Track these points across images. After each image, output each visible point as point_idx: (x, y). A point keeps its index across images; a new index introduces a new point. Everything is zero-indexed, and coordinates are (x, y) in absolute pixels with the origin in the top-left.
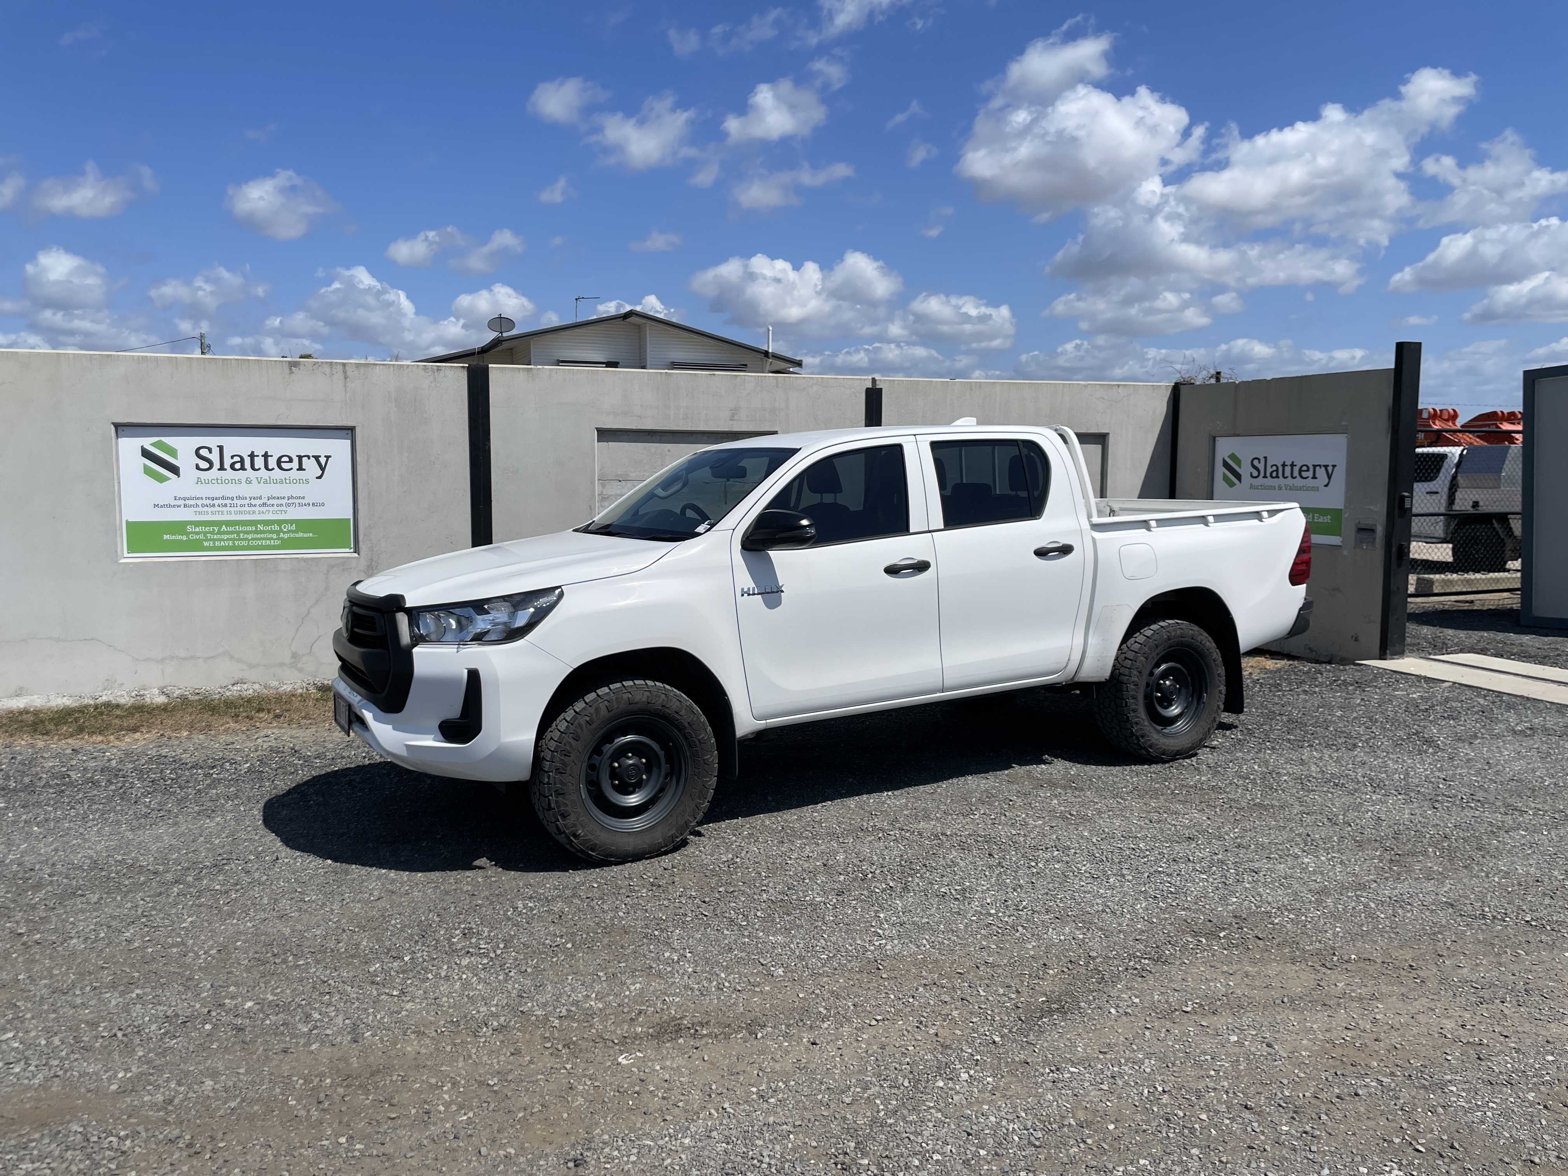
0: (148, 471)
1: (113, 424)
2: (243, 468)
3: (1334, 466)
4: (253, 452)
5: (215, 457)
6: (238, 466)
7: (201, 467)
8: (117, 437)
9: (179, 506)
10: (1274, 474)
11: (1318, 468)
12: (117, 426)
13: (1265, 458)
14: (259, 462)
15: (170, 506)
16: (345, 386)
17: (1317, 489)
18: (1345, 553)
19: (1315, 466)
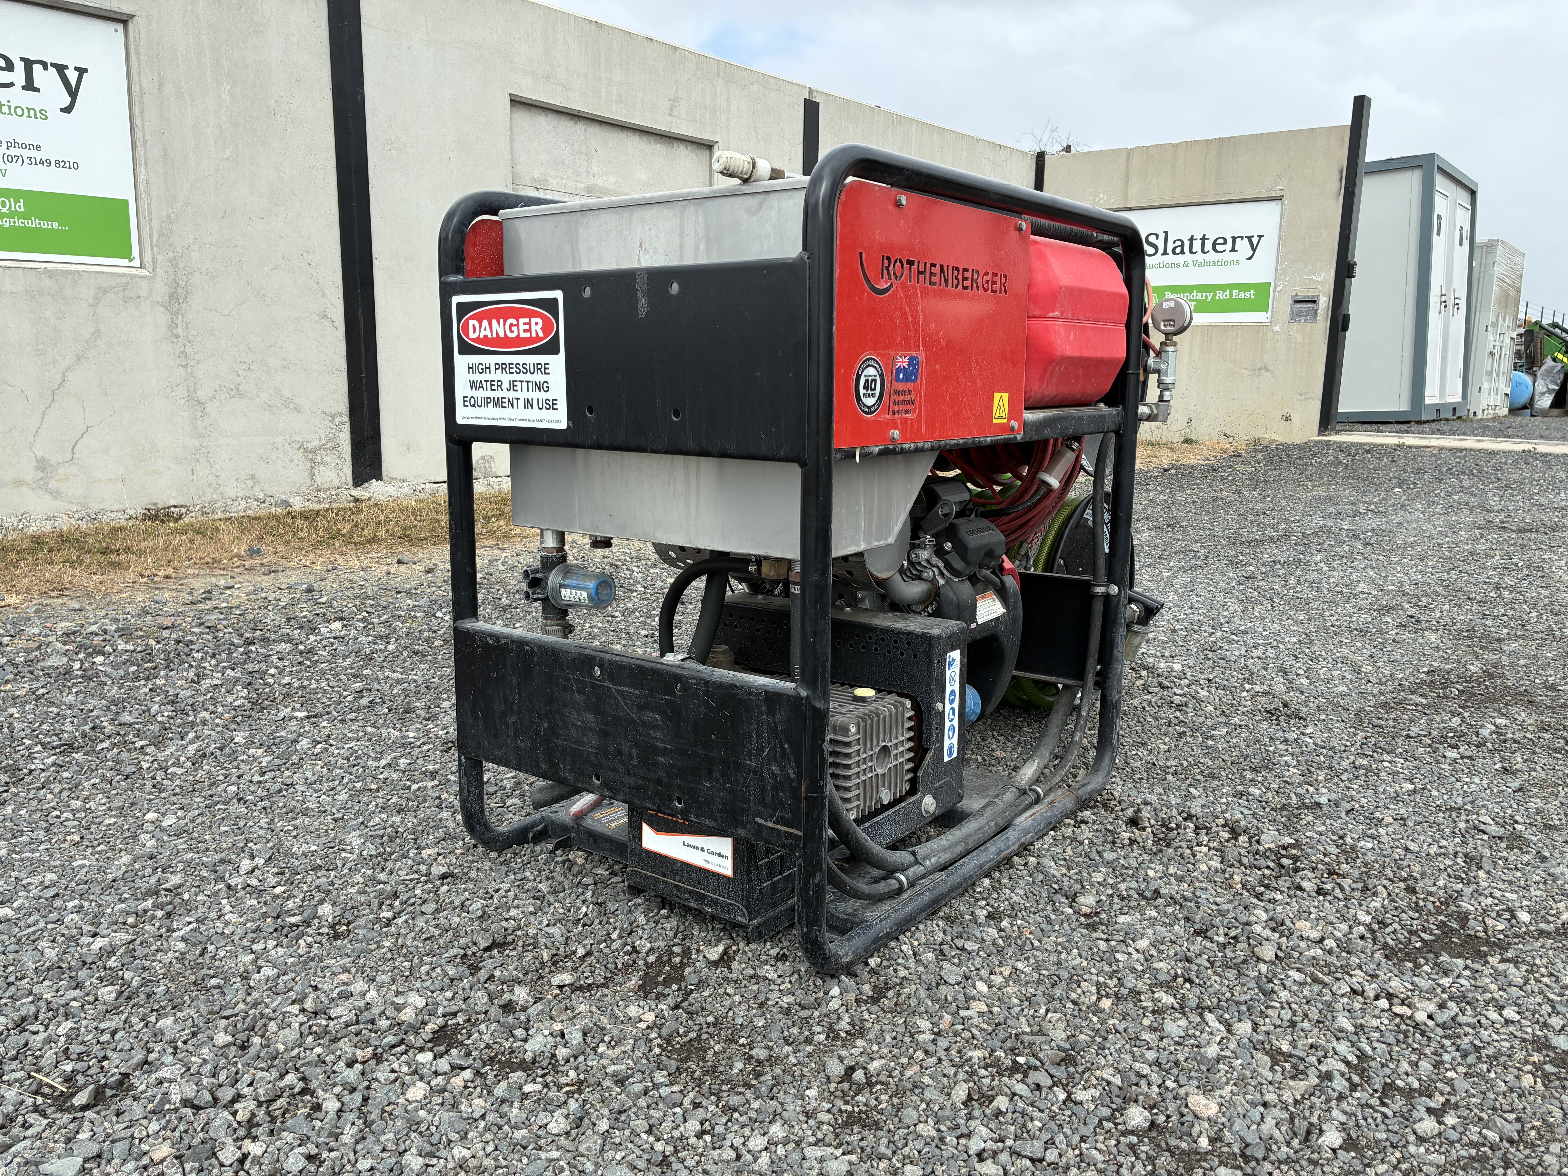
3: (1260, 237)
10: (1178, 250)
11: (1238, 240)
13: (1166, 233)
17: (1238, 263)
18: (1277, 328)
19: (1234, 239)
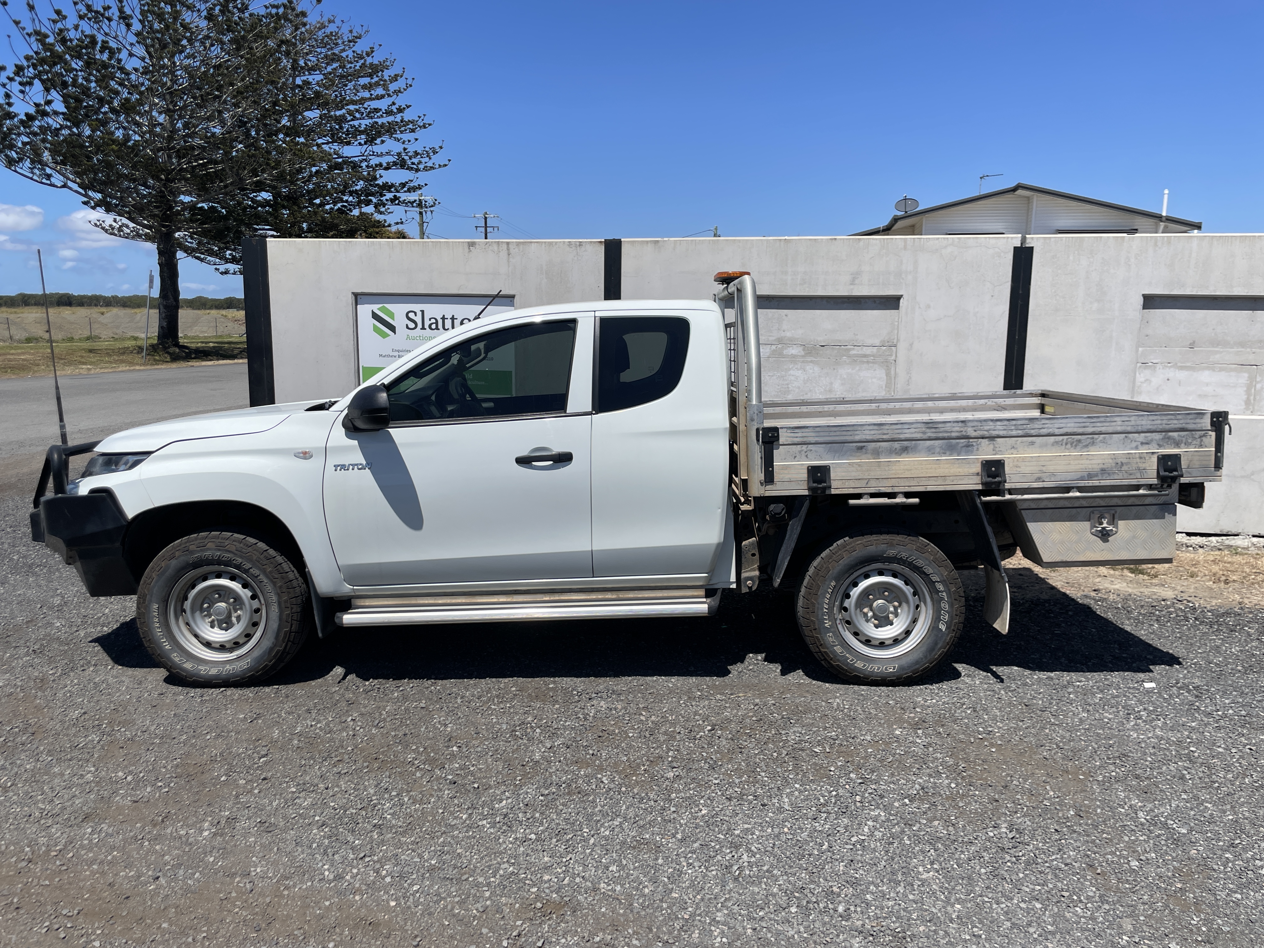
0: (376, 329)
1: (353, 293)
2: (437, 328)
4: (444, 316)
5: (418, 319)
6: (434, 326)
7: (410, 327)
8: (356, 304)
9: (395, 357)
12: (356, 295)
14: (448, 323)
15: (389, 356)
16: (508, 261)
